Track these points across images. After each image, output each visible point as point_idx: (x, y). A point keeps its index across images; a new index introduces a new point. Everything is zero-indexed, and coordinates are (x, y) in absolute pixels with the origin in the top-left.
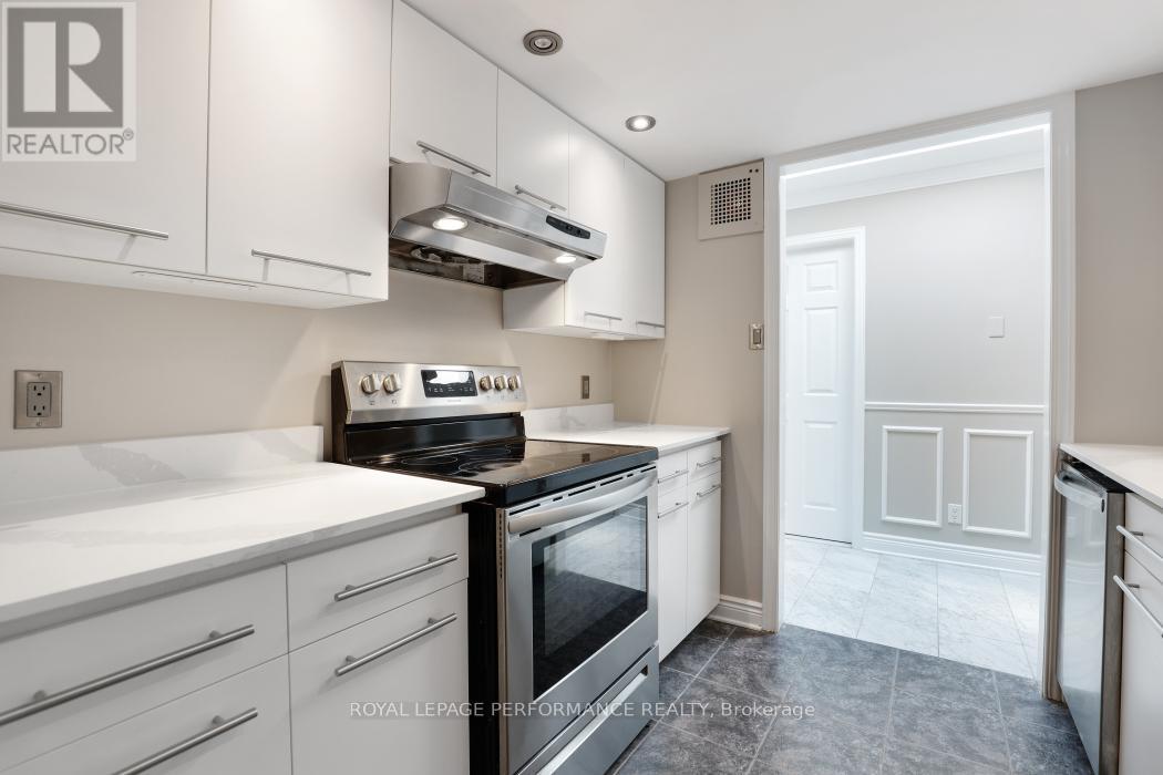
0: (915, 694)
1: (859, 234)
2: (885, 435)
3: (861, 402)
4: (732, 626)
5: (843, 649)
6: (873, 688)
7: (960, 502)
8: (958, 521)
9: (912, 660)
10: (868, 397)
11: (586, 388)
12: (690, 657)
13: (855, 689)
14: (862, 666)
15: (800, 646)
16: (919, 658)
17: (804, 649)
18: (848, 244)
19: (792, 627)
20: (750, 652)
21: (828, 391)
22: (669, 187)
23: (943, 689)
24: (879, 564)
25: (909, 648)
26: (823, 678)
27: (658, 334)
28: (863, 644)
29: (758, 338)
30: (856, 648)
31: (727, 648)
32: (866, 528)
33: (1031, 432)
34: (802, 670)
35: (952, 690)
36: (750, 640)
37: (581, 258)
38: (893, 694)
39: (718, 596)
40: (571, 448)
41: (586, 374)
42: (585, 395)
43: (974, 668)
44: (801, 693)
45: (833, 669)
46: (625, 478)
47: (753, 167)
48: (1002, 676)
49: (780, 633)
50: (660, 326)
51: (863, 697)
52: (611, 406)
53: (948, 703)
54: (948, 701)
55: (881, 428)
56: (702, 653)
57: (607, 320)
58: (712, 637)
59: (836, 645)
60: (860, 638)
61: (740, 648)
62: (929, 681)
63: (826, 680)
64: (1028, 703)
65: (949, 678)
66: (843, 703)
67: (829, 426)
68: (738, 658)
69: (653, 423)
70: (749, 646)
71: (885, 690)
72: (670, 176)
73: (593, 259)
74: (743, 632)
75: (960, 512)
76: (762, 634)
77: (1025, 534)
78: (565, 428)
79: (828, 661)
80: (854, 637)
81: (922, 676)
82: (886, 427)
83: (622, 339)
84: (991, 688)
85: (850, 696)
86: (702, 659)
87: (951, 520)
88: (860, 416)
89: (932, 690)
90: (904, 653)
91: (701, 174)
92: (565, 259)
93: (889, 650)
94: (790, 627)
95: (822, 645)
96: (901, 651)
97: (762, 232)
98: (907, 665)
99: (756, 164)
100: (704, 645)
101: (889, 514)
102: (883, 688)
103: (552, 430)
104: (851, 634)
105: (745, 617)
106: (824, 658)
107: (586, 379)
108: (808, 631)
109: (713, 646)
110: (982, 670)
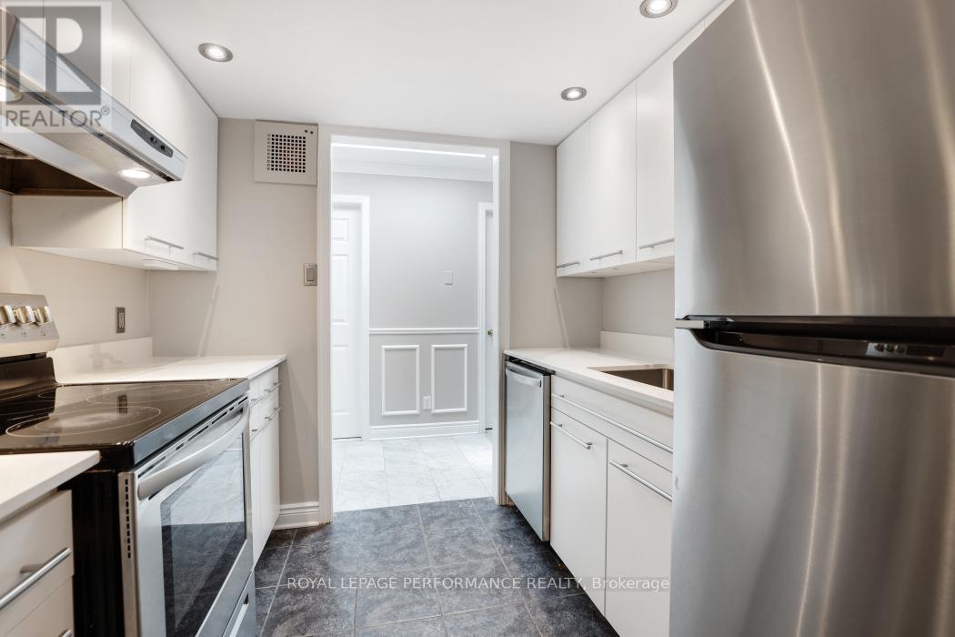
0: (438, 531)
1: (365, 201)
2: (384, 352)
3: (367, 329)
4: (293, 530)
5: (383, 517)
6: (412, 538)
7: (430, 394)
8: (429, 408)
9: (427, 509)
10: (372, 325)
11: (121, 321)
12: (265, 571)
13: (402, 543)
14: (400, 526)
15: (353, 526)
16: (431, 506)
17: (356, 528)
18: (357, 207)
19: (342, 513)
20: (317, 546)
21: (343, 321)
22: (222, 123)
23: (450, 521)
24: (384, 448)
25: (422, 502)
26: (378, 544)
27: (209, 265)
28: (395, 509)
29: (312, 276)
30: (391, 514)
31: (296, 550)
32: (372, 423)
33: (466, 345)
34: (361, 544)
35: (455, 520)
36: (312, 536)
37: (156, 177)
38: (425, 536)
39: (279, 507)
40: (106, 390)
41: (122, 306)
42: (121, 330)
43: (461, 501)
44: (367, 562)
45: (382, 535)
46: (229, 412)
47: (310, 129)
48: (477, 501)
49: (335, 522)
50: (214, 258)
51: (408, 547)
52: (149, 340)
53: (457, 529)
54: (458, 528)
55: (381, 348)
56: (275, 563)
57: (167, 246)
58: (278, 544)
59: (378, 516)
60: (391, 505)
61: (307, 546)
62: (442, 519)
63: (381, 546)
64: (493, 512)
65: (451, 513)
66: (398, 557)
67: (344, 348)
68: (309, 555)
69: (203, 355)
70: (313, 541)
71: (419, 536)
72: (224, 115)
73: (169, 179)
74: (303, 532)
75: (430, 400)
76: (321, 527)
77: (465, 409)
78: (98, 367)
79: (376, 530)
80: (387, 506)
81: (436, 518)
82: (384, 347)
83: (175, 268)
84: (473, 511)
85: (400, 550)
86: (277, 568)
87: (425, 408)
88: (366, 340)
89: (445, 524)
90: (421, 506)
91: (258, 120)
92: (134, 173)
93: (412, 507)
94: (341, 514)
95: (368, 520)
96: (419, 505)
97: (316, 186)
98: (426, 514)
99: (312, 127)
100: (274, 555)
101: (387, 409)
102: (418, 535)
103: (83, 370)
104: (384, 505)
105: (305, 518)
106: (373, 529)
107: (121, 311)
108: (354, 513)
109: (284, 552)
110: (466, 501)
